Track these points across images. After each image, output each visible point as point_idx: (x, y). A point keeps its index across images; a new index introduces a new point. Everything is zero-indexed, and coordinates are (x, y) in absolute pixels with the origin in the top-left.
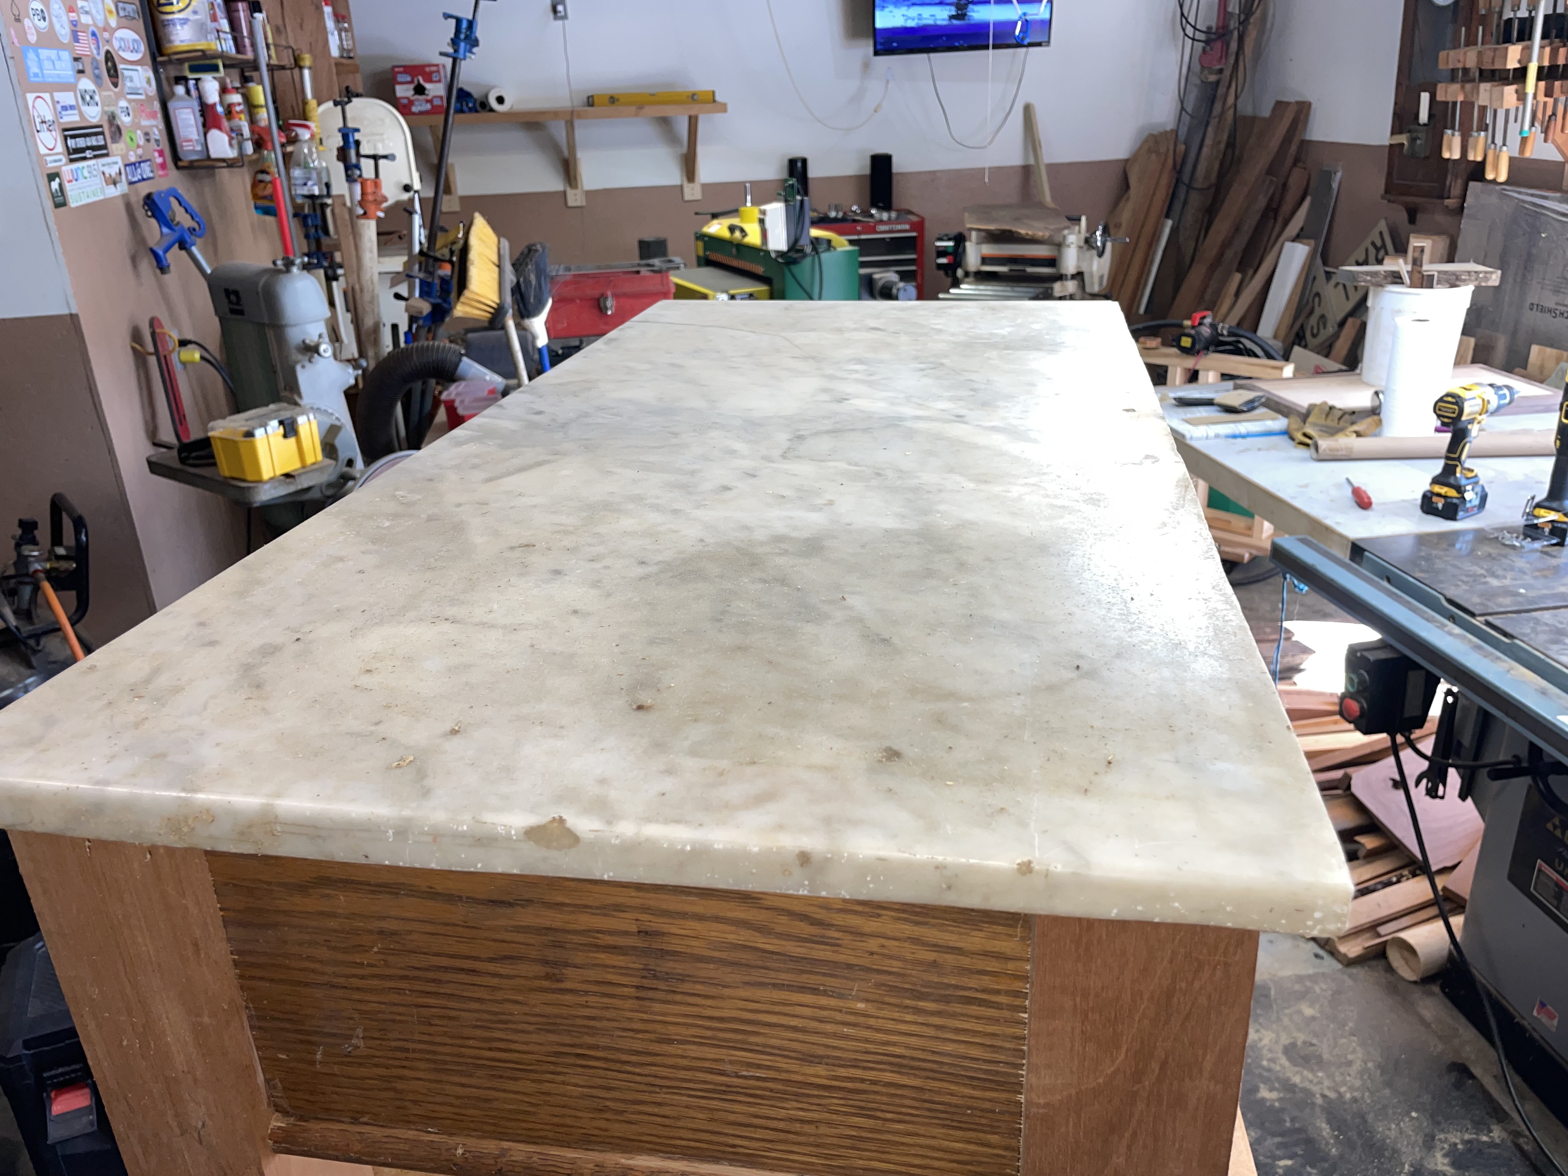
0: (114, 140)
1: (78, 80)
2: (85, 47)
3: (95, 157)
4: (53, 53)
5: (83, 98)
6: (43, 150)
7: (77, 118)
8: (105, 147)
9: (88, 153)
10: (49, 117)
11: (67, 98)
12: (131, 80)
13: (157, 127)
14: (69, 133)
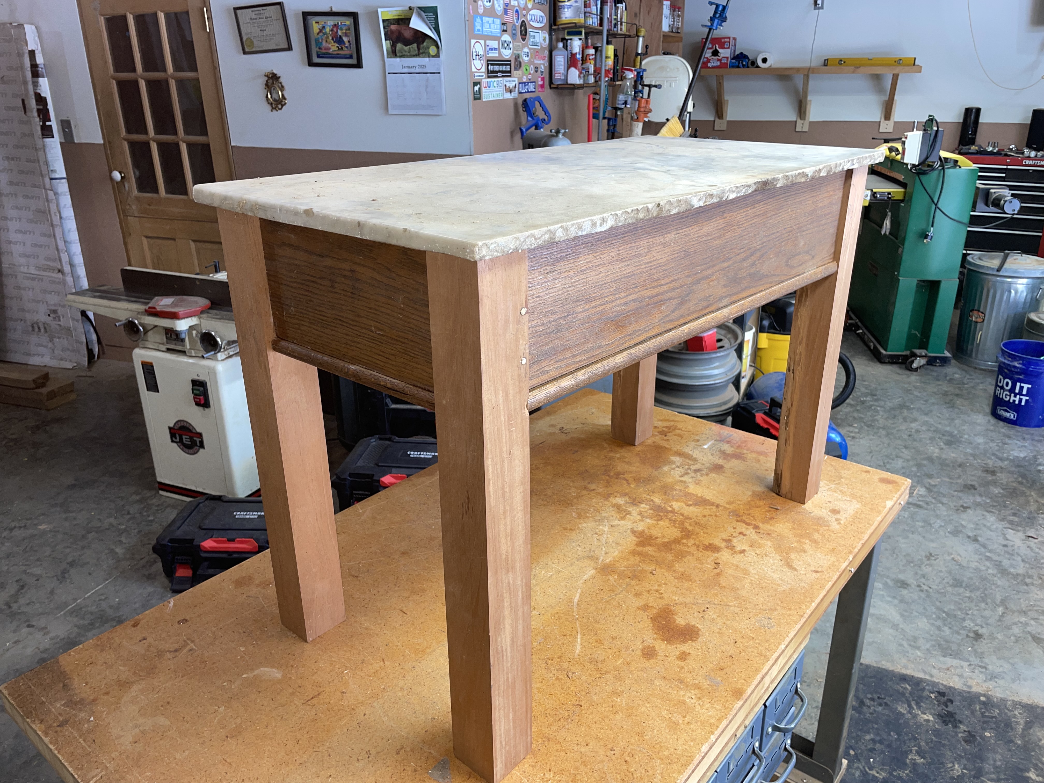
0: (516, 69)
1: (502, 35)
2: (511, 18)
3: (503, 76)
4: (490, 20)
5: (503, 45)
6: (474, 70)
7: (497, 55)
8: (510, 72)
9: (499, 74)
10: (481, 53)
11: (494, 44)
12: (534, 37)
13: (544, 64)
14: (490, 62)
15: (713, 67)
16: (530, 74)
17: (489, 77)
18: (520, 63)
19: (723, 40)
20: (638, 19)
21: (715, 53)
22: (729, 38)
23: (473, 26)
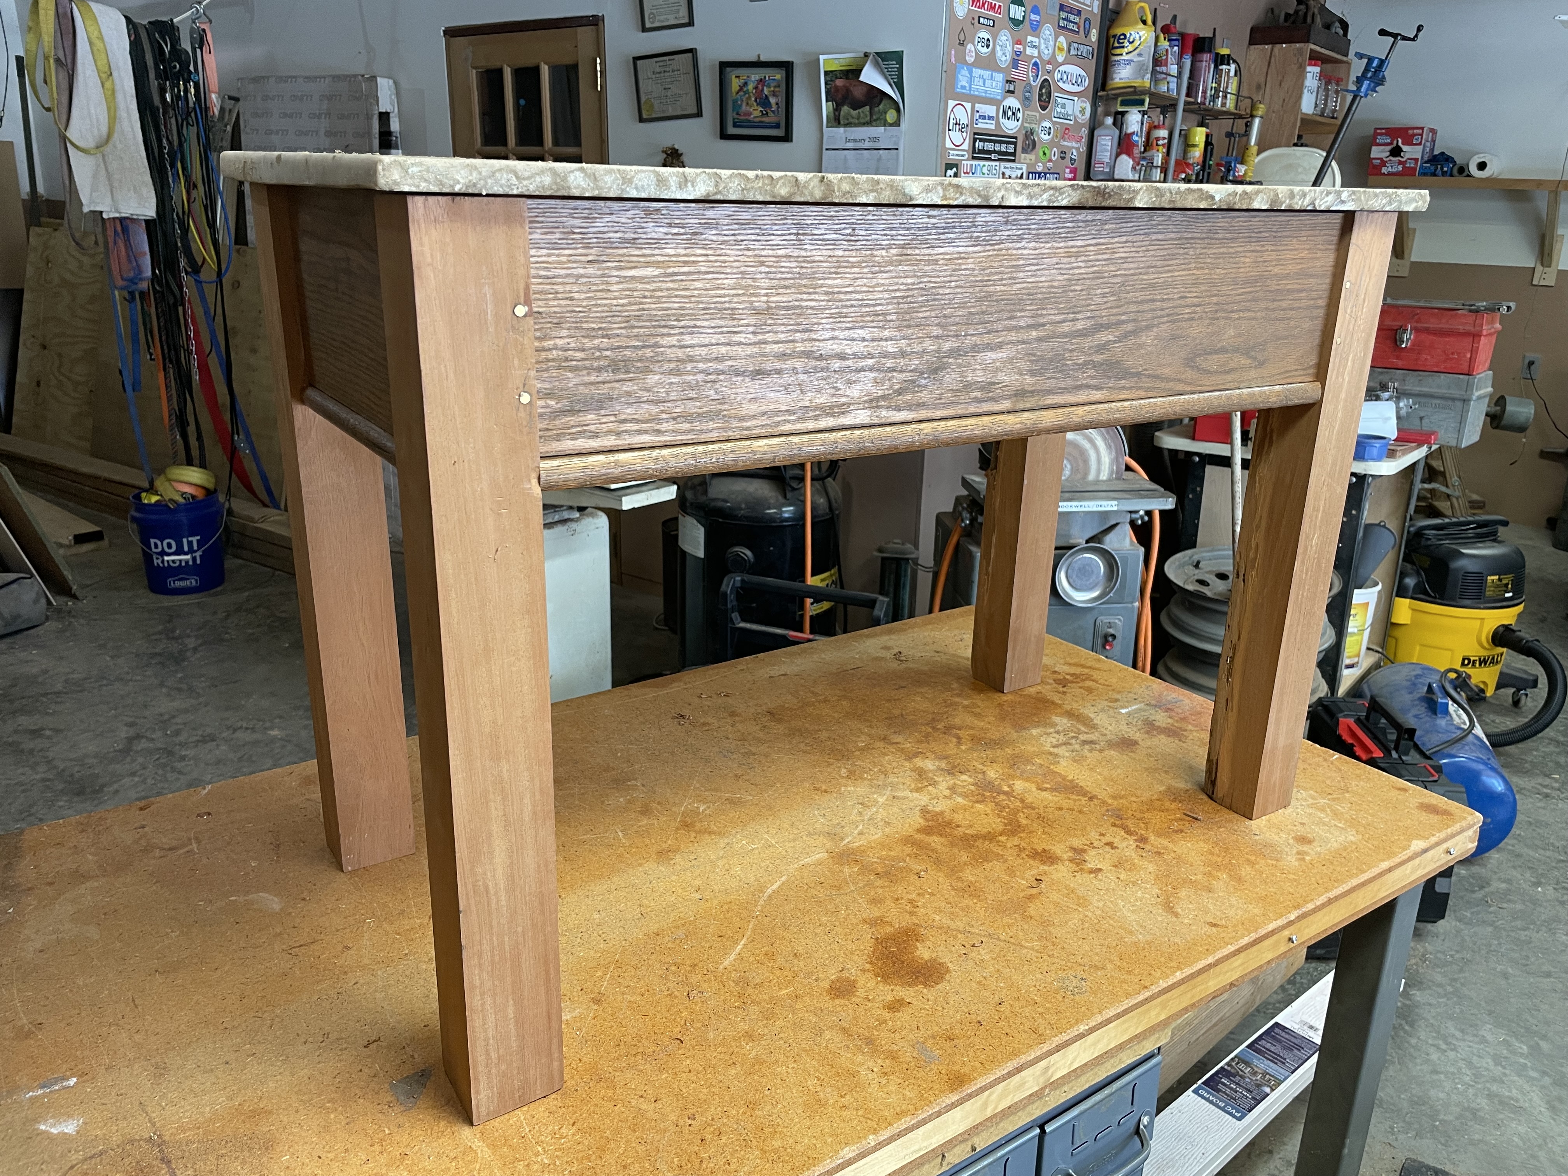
0: (1024, 151)
1: (1004, 98)
2: (1025, 72)
3: (999, 160)
4: (986, 74)
5: (1004, 112)
6: (949, 144)
7: (993, 127)
8: (1014, 154)
9: (993, 156)
10: (964, 121)
11: (991, 110)
12: (1063, 106)
13: (1078, 149)
14: (977, 136)
15: (1390, 174)
16: (1050, 160)
17: (974, 158)
18: (1034, 142)
19: (1410, 132)
20: (1261, 92)
21: (1396, 152)
22: (1422, 129)
23: (952, 80)
